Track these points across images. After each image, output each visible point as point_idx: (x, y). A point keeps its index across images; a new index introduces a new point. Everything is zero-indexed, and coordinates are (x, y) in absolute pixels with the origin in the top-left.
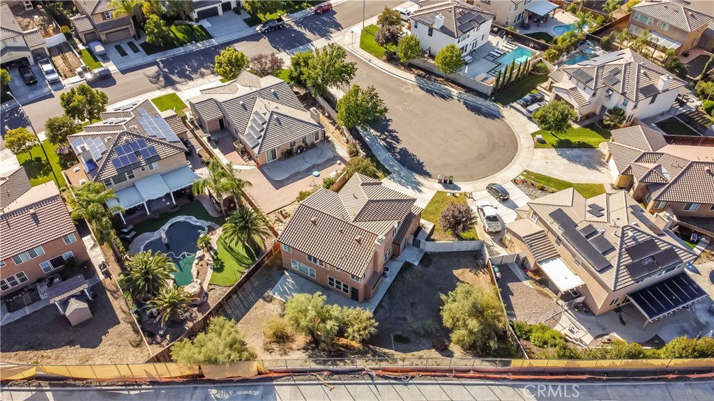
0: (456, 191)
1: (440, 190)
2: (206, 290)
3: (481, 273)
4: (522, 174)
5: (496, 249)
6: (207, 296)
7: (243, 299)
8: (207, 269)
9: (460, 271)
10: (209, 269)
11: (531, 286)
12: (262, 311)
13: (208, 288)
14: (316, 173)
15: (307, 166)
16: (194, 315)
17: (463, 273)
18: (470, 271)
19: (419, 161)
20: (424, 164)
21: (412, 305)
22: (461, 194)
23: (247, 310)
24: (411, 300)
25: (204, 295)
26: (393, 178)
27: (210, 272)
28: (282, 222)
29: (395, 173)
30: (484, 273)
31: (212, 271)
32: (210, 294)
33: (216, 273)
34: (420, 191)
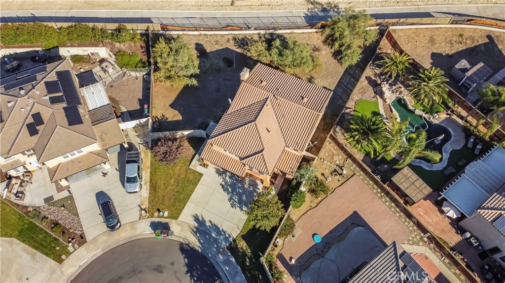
0: (156, 220)
1: (174, 221)
2: (378, 97)
3: (158, 117)
4: (68, 254)
5: (138, 140)
6: (375, 92)
7: (346, 89)
8: (386, 115)
9: (175, 119)
10: (384, 114)
11: (121, 107)
12: (329, 81)
13: (377, 98)
14: (318, 239)
15: (331, 254)
16: (378, 78)
17: (173, 117)
18: (168, 119)
19: (192, 276)
20: (185, 269)
21: (218, 90)
22: (152, 216)
23: (340, 81)
24: (219, 94)
25: (377, 93)
26: (226, 239)
27: (382, 112)
28: (337, 165)
29: (223, 249)
30: (157, 117)
31: (381, 113)
32: (373, 95)
33: (377, 111)
34: (196, 218)
